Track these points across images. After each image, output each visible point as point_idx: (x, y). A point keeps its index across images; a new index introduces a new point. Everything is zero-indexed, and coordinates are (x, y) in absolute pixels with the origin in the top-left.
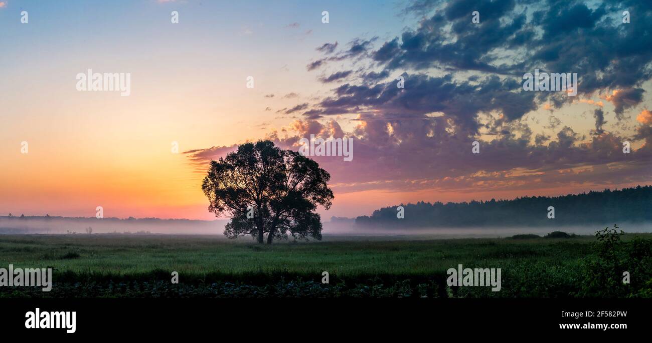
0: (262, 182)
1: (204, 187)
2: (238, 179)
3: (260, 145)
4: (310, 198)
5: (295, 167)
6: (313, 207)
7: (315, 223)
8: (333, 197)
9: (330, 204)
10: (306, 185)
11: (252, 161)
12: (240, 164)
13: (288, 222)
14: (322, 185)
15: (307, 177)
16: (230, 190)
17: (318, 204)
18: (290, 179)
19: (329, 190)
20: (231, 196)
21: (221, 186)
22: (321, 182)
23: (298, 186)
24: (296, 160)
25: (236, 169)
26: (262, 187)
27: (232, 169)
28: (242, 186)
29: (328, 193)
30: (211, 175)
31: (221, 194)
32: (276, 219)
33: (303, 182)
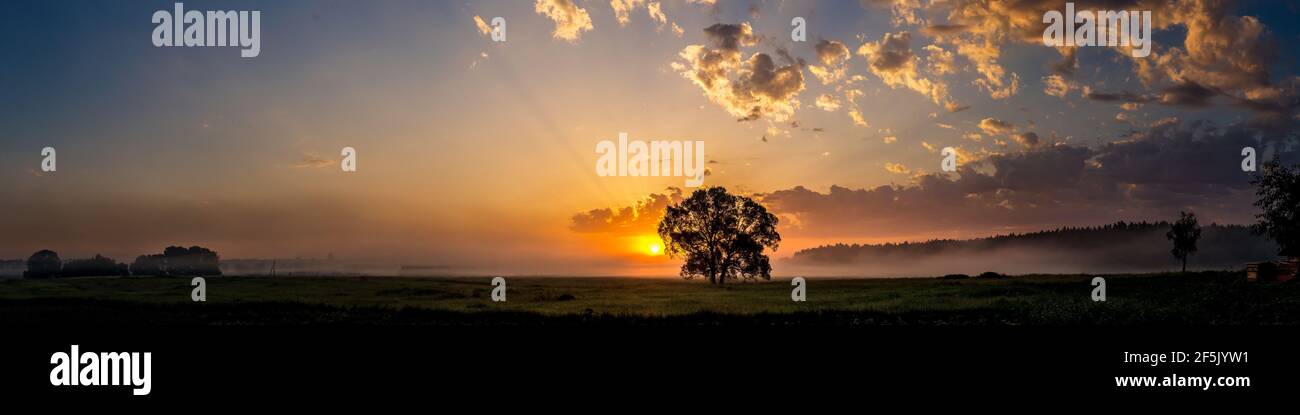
0: (716, 225)
1: (660, 231)
2: (694, 222)
3: (713, 191)
4: (758, 240)
5: (745, 211)
6: (761, 248)
7: (764, 265)
8: (779, 240)
9: (777, 246)
10: (755, 228)
11: (705, 207)
12: (694, 208)
13: (739, 263)
14: (770, 229)
15: (756, 222)
16: (684, 233)
17: (765, 246)
18: (741, 223)
19: (776, 233)
20: (685, 239)
21: (676, 230)
22: (769, 225)
23: (748, 230)
24: (746, 205)
25: (690, 213)
26: (715, 230)
27: (686, 213)
28: (695, 229)
29: (777, 236)
30: (667, 220)
31: (676, 237)
32: (727, 261)
33: (753, 226)
